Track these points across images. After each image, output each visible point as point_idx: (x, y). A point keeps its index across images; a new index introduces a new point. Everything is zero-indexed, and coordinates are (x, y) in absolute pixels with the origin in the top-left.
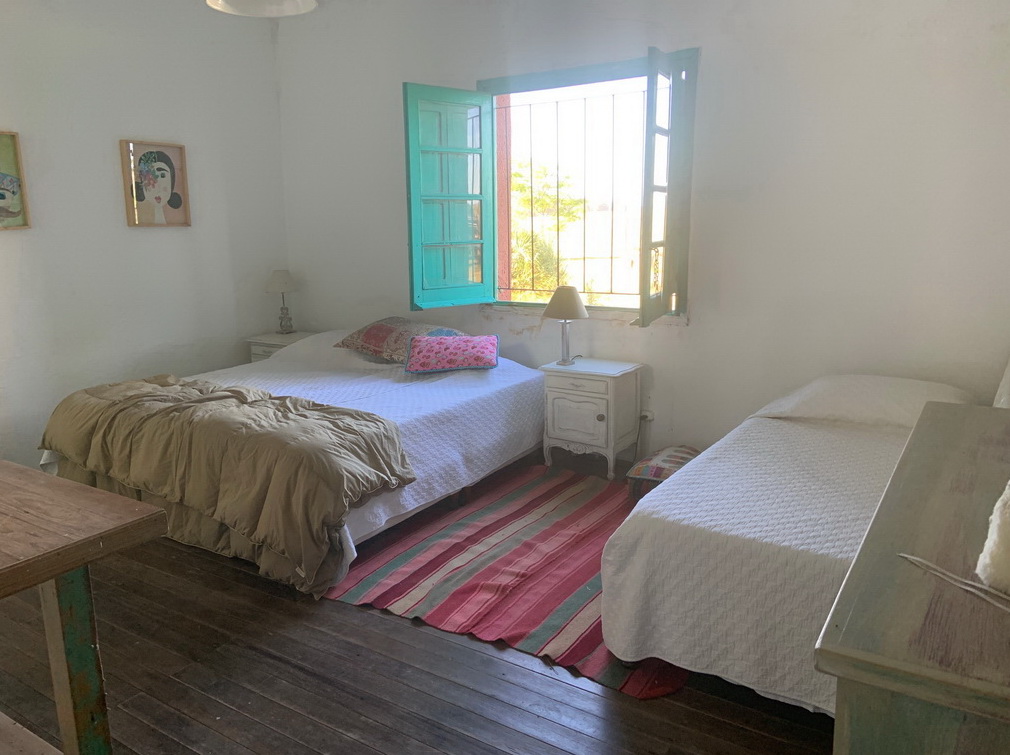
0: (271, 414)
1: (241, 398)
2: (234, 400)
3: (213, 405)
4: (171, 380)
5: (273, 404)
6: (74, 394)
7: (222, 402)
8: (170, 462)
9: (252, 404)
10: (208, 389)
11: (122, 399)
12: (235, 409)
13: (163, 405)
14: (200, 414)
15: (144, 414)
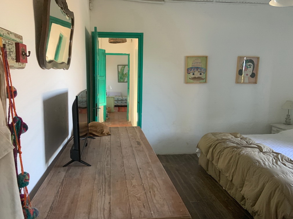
0: (271, 160)
1: (261, 149)
2: (258, 149)
3: (249, 149)
4: (238, 136)
5: (273, 155)
6: (208, 133)
7: (253, 149)
8: (230, 166)
9: (264, 153)
10: (250, 142)
11: (220, 139)
12: (257, 153)
13: (233, 145)
14: (243, 152)
15: (226, 146)
